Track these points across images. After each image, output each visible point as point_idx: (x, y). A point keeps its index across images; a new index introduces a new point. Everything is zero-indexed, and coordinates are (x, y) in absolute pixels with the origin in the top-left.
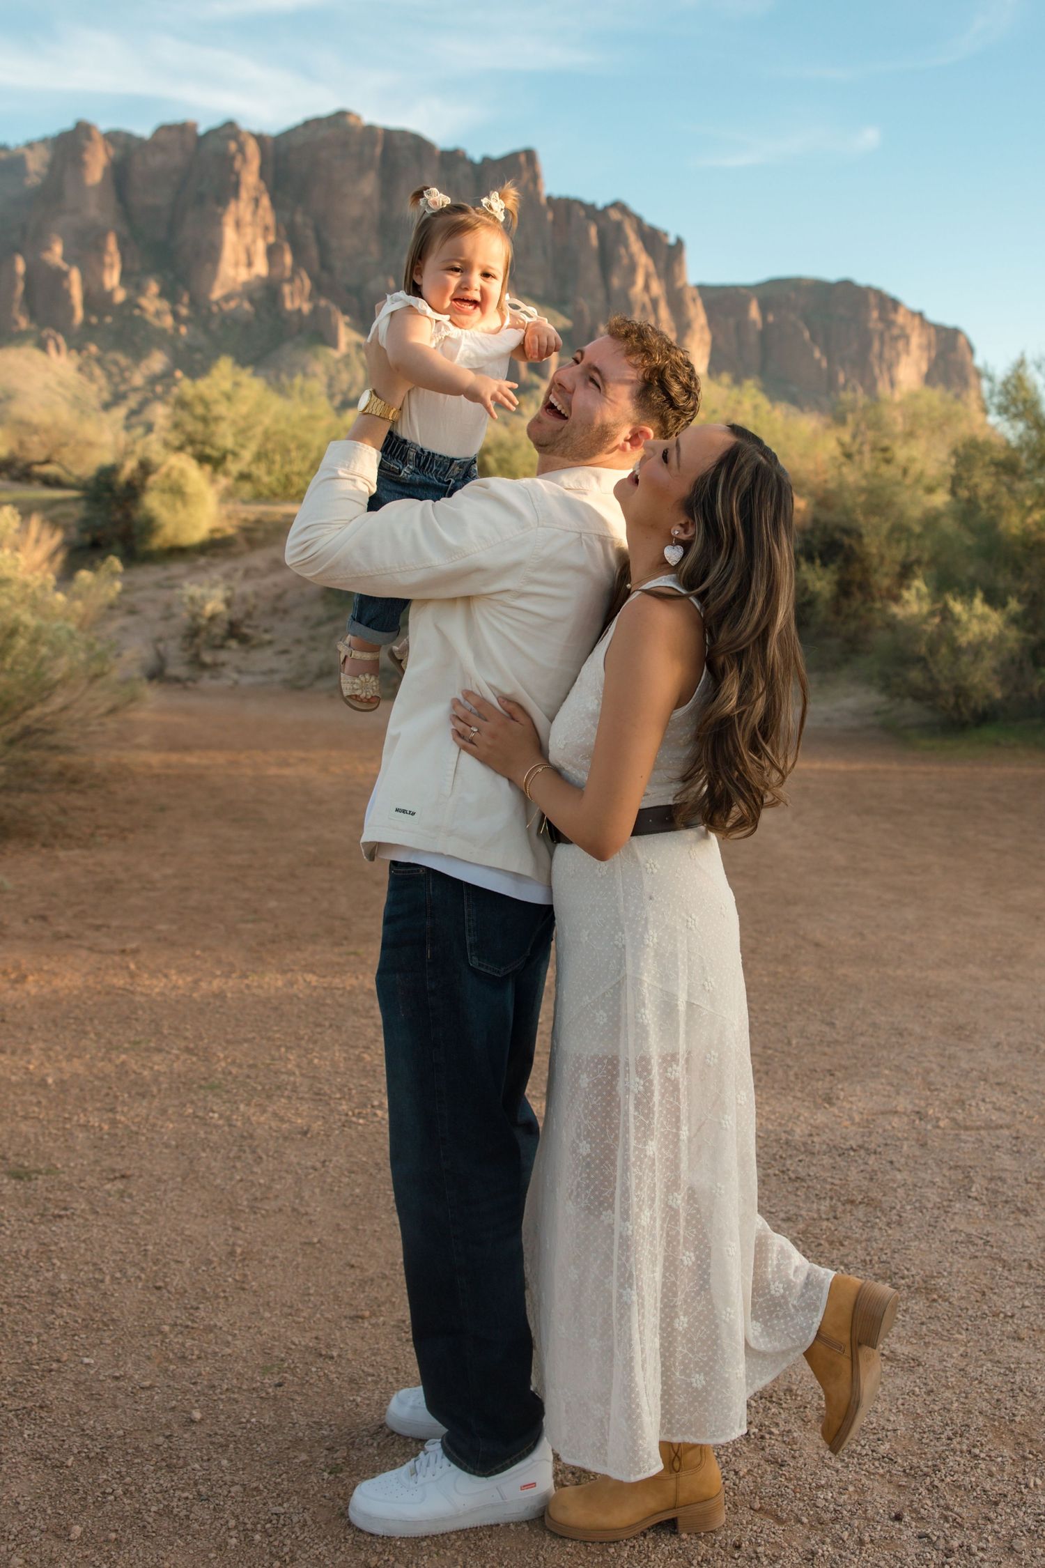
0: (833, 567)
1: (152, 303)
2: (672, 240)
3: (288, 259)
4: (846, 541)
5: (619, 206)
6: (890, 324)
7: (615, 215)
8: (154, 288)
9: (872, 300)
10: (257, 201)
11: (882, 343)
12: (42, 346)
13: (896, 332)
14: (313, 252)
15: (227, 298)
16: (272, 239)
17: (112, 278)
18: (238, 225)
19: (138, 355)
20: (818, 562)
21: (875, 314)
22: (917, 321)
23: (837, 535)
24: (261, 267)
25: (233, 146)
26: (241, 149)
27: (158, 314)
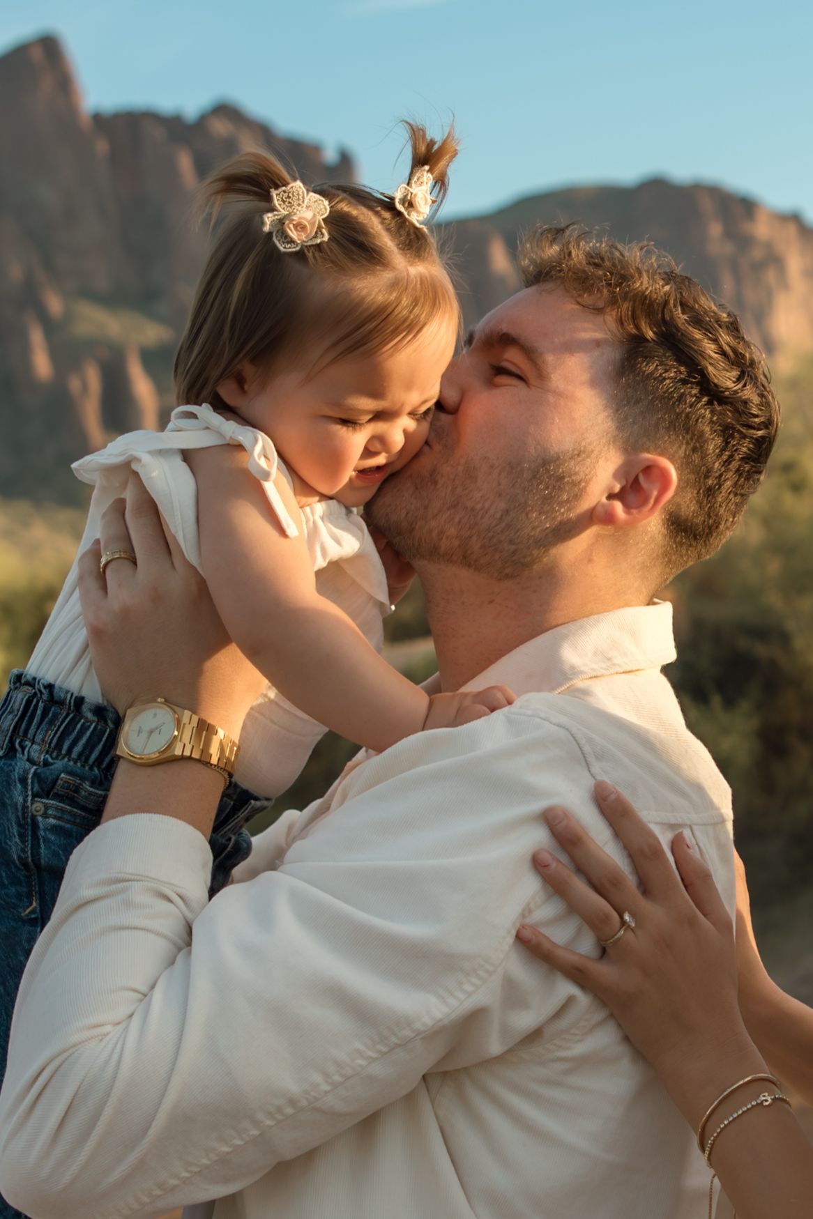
0: (745, 705)
2: (330, 155)
4: (761, 650)
5: (226, 110)
6: (744, 242)
7: (221, 128)
9: (707, 205)
11: (738, 279)
13: (757, 254)
20: (716, 700)
21: (715, 229)
22: (792, 230)
23: (743, 643)
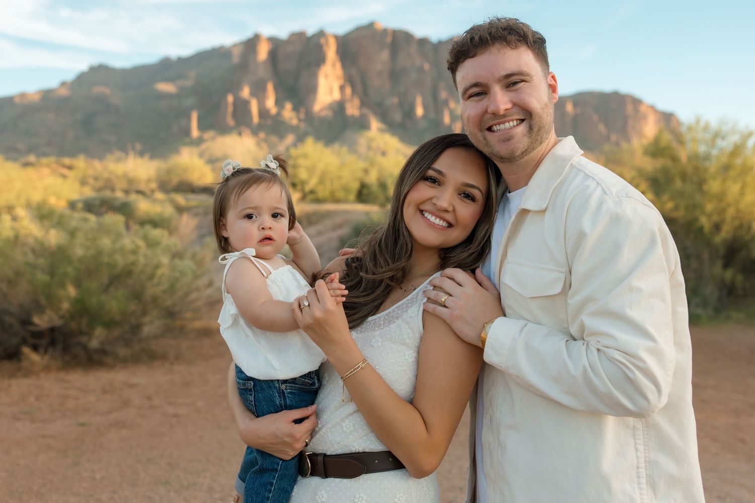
1: (288, 113)
3: (348, 91)
6: (637, 112)
8: (288, 106)
9: (628, 101)
10: (334, 65)
11: (633, 121)
12: (240, 134)
14: (359, 88)
15: (322, 110)
16: (342, 82)
17: (270, 103)
18: (326, 76)
19: (282, 137)
21: (629, 108)
24: (337, 96)
25: (322, 41)
26: (327, 41)
27: (291, 118)
